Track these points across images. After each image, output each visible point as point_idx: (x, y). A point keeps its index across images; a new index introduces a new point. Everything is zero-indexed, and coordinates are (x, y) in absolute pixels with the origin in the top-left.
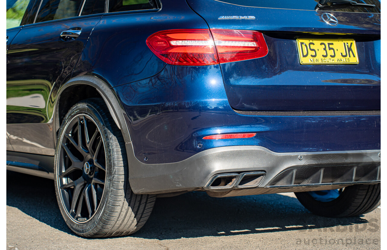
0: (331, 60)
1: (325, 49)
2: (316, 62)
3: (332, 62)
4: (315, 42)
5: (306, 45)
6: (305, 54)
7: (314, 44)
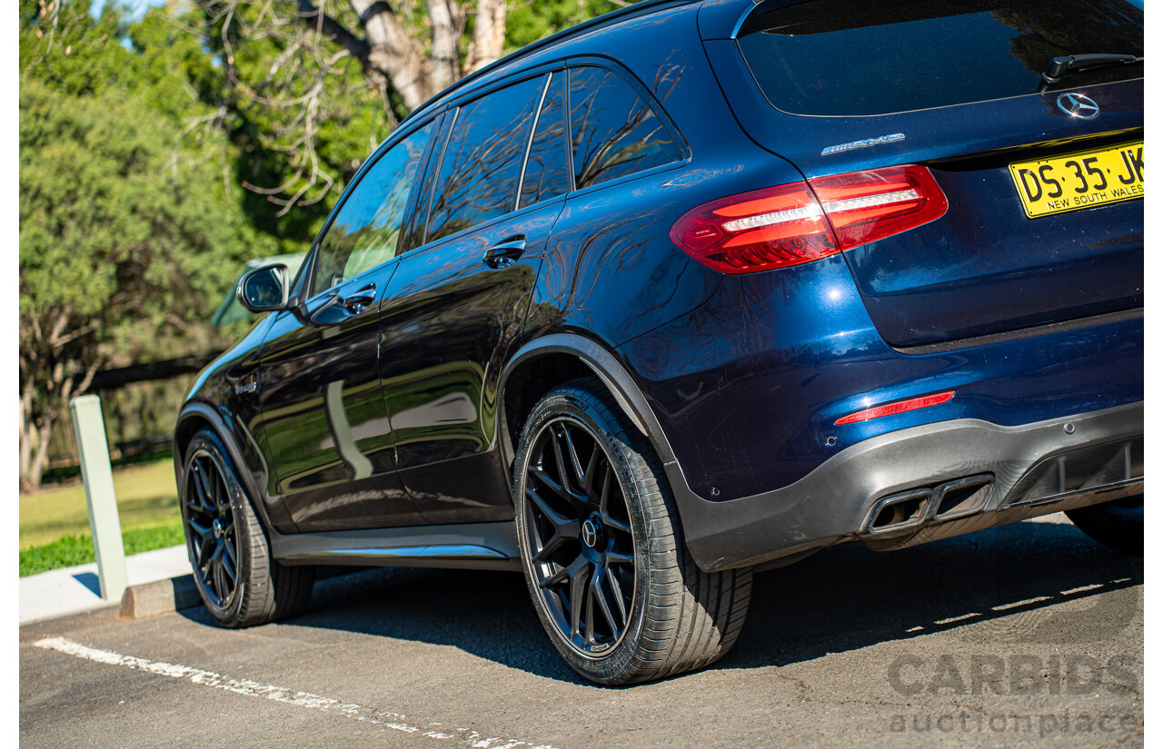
0: (1099, 195)
1: (1079, 174)
2: (1063, 208)
3: (1101, 200)
4: (1051, 163)
5: (1033, 175)
6: (1034, 194)
7: (1050, 168)
